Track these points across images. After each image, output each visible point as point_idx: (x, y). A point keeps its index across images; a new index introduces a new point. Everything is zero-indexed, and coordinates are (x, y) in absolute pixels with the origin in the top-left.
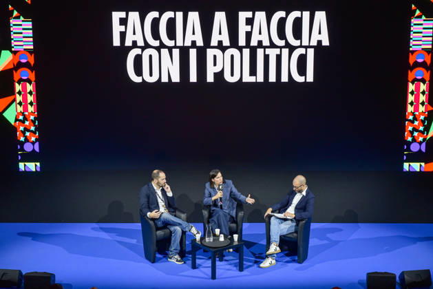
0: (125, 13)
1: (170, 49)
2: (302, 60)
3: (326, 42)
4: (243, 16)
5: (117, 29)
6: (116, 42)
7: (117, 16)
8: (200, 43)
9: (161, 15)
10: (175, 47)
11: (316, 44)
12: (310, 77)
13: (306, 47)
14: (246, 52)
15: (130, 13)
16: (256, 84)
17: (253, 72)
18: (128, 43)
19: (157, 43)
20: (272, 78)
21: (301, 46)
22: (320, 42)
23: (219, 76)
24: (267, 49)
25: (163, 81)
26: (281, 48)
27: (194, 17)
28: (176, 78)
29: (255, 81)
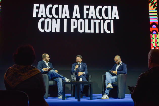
0: (39, 5)
1: (56, 19)
2: (109, 24)
3: (118, 18)
4: (85, 7)
5: (35, 10)
6: (35, 16)
7: (35, 6)
8: (68, 17)
9: (53, 6)
10: (58, 18)
11: (114, 19)
12: (112, 31)
13: (110, 20)
14: (87, 21)
15: (41, 5)
16: (91, 33)
17: (89, 29)
18: (39, 16)
19: (51, 17)
20: (97, 31)
21: (108, 19)
22: (115, 18)
23: (76, 30)
24: (95, 20)
25: (52, 31)
26: (100, 19)
27: (66, 7)
28: (58, 30)
29: (90, 32)
